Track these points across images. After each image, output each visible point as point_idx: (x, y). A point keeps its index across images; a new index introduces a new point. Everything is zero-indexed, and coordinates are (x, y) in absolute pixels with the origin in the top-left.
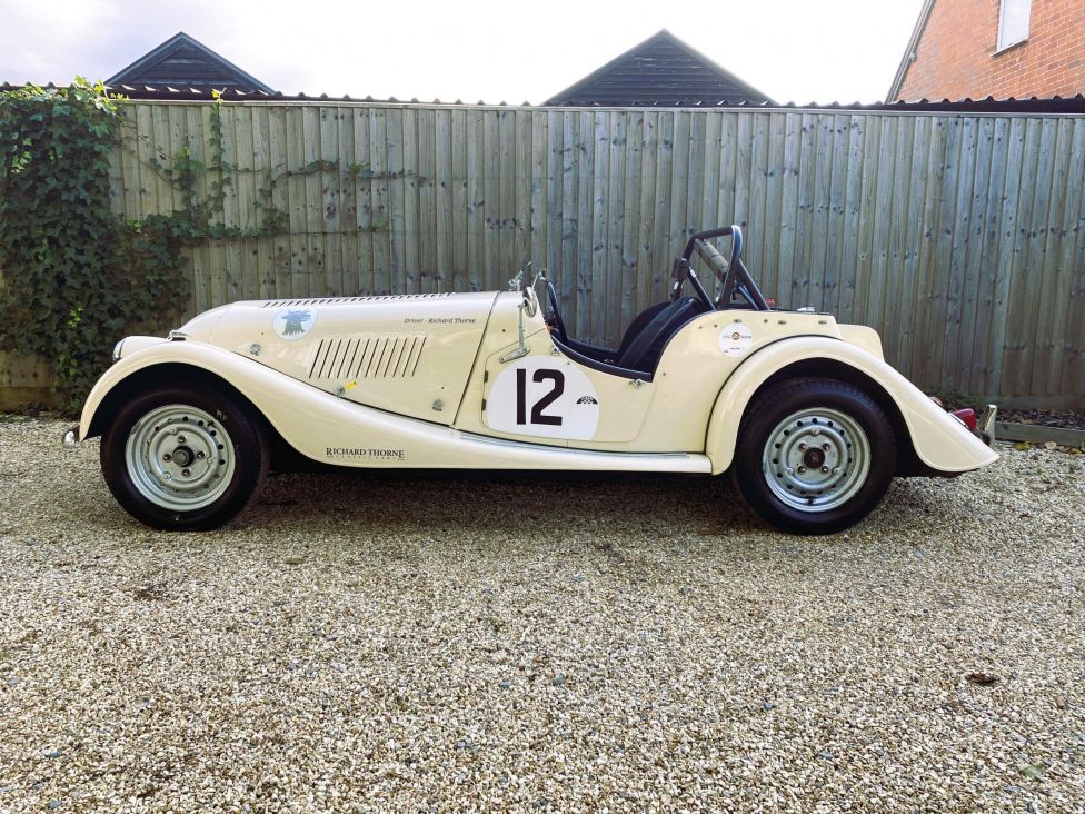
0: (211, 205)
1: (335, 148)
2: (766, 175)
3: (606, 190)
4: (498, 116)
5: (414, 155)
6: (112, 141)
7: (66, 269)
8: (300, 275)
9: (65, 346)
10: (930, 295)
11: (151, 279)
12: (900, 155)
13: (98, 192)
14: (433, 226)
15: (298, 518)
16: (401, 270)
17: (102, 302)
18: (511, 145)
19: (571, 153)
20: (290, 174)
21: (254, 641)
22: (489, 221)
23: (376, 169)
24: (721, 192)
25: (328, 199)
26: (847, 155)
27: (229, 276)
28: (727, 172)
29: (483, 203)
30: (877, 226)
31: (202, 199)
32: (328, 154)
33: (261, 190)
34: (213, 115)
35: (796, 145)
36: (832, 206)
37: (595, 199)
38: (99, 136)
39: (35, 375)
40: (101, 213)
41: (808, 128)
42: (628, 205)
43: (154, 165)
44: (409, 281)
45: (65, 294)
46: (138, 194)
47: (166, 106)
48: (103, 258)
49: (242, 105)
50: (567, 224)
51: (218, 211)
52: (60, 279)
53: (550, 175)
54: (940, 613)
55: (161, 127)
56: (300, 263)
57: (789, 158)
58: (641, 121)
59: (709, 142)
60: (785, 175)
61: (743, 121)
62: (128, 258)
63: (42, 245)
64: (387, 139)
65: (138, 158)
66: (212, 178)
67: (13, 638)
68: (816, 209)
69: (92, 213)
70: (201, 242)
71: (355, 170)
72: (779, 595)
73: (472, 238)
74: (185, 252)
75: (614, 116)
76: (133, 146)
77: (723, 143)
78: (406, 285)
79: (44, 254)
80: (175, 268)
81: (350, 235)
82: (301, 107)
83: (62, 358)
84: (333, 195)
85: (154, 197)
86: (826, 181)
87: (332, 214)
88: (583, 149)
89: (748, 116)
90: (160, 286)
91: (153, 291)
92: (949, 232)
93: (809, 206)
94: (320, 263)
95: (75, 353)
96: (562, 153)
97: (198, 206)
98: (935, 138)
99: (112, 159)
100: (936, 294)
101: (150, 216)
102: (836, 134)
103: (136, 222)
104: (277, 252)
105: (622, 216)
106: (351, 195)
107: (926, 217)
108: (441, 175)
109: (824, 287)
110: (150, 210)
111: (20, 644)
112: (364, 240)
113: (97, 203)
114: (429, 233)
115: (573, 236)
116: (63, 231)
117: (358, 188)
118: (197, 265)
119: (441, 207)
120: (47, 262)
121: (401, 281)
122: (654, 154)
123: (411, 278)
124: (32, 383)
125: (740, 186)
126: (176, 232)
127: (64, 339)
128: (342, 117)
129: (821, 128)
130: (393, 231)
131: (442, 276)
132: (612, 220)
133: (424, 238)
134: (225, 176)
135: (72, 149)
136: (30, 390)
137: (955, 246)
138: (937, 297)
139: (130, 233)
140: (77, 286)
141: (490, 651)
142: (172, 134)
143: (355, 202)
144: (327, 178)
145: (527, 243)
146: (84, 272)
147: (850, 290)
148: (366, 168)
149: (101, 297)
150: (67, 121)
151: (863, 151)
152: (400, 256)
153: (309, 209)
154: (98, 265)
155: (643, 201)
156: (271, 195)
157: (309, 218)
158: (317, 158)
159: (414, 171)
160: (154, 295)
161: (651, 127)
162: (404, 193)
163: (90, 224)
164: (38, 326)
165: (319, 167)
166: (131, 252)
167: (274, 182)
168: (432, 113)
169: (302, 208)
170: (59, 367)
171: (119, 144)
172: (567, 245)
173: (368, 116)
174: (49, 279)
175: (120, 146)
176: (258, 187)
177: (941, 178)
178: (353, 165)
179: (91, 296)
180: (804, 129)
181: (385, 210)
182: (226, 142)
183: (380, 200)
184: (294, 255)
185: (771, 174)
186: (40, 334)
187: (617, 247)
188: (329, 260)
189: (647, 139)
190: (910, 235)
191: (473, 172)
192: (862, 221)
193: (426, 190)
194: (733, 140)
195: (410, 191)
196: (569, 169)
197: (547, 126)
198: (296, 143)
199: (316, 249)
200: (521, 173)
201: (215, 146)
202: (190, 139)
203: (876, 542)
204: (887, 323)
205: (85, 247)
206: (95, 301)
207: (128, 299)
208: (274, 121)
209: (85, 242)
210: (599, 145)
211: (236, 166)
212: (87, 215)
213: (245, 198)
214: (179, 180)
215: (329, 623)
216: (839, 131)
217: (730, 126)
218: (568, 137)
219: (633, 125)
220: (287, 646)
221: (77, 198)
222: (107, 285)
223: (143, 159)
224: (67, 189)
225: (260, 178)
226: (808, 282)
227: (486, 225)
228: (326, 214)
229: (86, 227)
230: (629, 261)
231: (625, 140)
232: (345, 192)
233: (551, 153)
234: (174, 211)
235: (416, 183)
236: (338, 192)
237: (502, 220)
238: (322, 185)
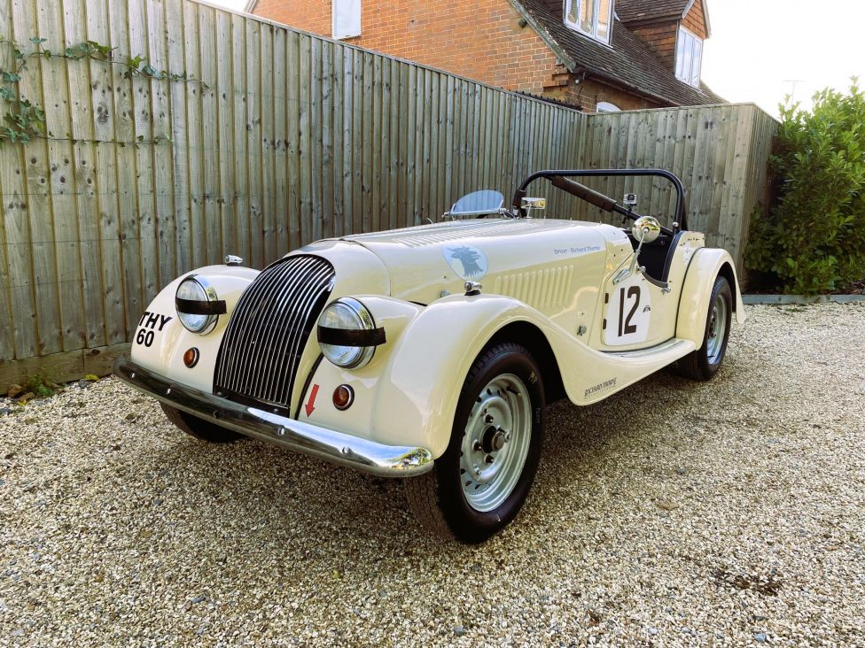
2: (438, 122)
3: (351, 121)
4: (272, 30)
8: (63, 197)
14: (215, 143)
16: (184, 191)
19: (328, 81)
20: (46, 54)
22: (265, 140)
23: (157, 66)
24: (417, 134)
25: (98, 97)
26: (474, 113)
28: (420, 116)
29: (260, 121)
32: (96, 36)
35: (452, 101)
36: (467, 151)
37: (345, 129)
42: (365, 137)
44: (193, 205)
50: (325, 149)
53: (313, 100)
56: (63, 180)
57: (449, 111)
58: (372, 62)
59: (411, 90)
60: (447, 124)
61: (427, 75)
64: (166, 32)
68: (461, 152)
71: (130, 63)
73: (251, 159)
75: (356, 54)
77: (417, 92)
78: (190, 209)
81: (126, 147)
84: (104, 92)
86: (465, 131)
87: (104, 118)
88: (336, 79)
89: (429, 72)
93: (458, 149)
94: (89, 181)
96: (321, 80)
104: (28, 163)
105: (362, 146)
106: (127, 95)
108: (223, 87)
112: (144, 154)
115: (330, 161)
117: (136, 89)
119: (223, 121)
121: (185, 205)
122: (380, 94)
123: (195, 201)
125: (426, 130)
129: (463, 90)
130: (176, 144)
131: (225, 198)
132: (355, 150)
133: (207, 156)
143: (133, 106)
144: (96, 69)
145: (297, 167)
148: (144, 64)
153: (74, 107)
155: (374, 134)
156: (15, 80)
157: (74, 118)
158: (81, 40)
159: (196, 77)
161: (378, 68)
162: (186, 100)
165: (87, 51)
168: (211, 12)
169: (62, 105)
172: (326, 170)
177: (508, 137)
178: (129, 58)
180: (456, 90)
181: (167, 119)
183: (160, 104)
184: (54, 169)
185: (441, 123)
187: (359, 174)
188: (102, 177)
189: (376, 79)
191: (252, 88)
193: (208, 100)
194: (423, 90)
195: (193, 100)
196: (326, 97)
197: (310, 51)
198: (51, 13)
199: (84, 163)
200: (291, 95)
210: (348, 79)
216: (470, 95)
217: (421, 79)
218: (326, 66)
219: (367, 64)
227: (263, 144)
228: (96, 116)
230: (367, 187)
231: (363, 77)
232: (119, 90)
233: (313, 78)
235: (198, 92)
236: (110, 89)
237: (277, 141)
238: (89, 77)
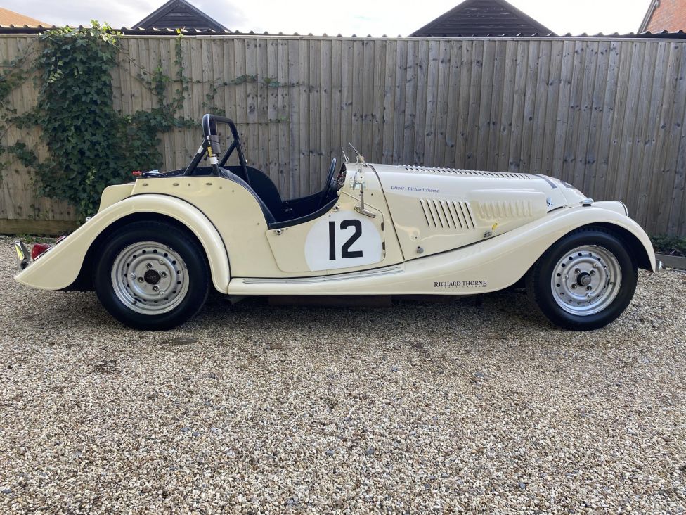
0: (175, 104)
1: (255, 67)
2: (547, 84)
3: (435, 93)
4: (363, 44)
5: (306, 71)
6: (113, 62)
7: (85, 147)
9: (85, 195)
10: (662, 169)
11: (137, 152)
12: (646, 70)
13: (105, 96)
14: (318, 119)
15: (215, 315)
16: (297, 149)
17: (108, 168)
18: (372, 64)
19: (412, 69)
20: (226, 84)
21: (164, 407)
22: (355, 115)
23: (281, 81)
24: (516, 96)
25: (250, 101)
26: (607, 70)
27: (186, 151)
28: (520, 82)
29: (351, 104)
30: (626, 120)
31: (170, 101)
32: (250, 72)
33: (207, 95)
34: (177, 45)
35: (570, 62)
36: (594, 106)
37: (428, 101)
38: (105, 60)
39: (69, 213)
40: (106, 110)
41: (579, 51)
42: (450, 105)
43: (140, 79)
44: (302, 156)
45: (84, 162)
46: (130, 97)
47: (147, 39)
48: (108, 139)
49: (195, 38)
50: (408, 117)
51: (179, 109)
52: (82, 152)
53: (397, 85)
54: (660, 410)
55: (144, 53)
57: (565, 73)
58: (461, 47)
59: (508, 62)
60: (561, 85)
61: (533, 46)
62: (124, 139)
63: (71, 130)
64: (288, 60)
65: (130, 74)
66: (176, 87)
67: (7, 397)
68: (583, 107)
69: (101, 110)
70: (169, 129)
71: (268, 81)
72: (539, 389)
73: (344, 128)
74: (159, 135)
75: (442, 43)
76: (127, 66)
77: (518, 62)
78: (299, 159)
79: (72, 136)
80: (153, 146)
81: (264, 125)
82: (233, 39)
83: (83, 203)
84: (253, 98)
85: (140, 99)
86: (591, 89)
87: (252, 111)
88: (420, 66)
89: (536, 42)
90: (144, 158)
91: (139, 160)
92: (678, 125)
93: (577, 106)
94: (244, 144)
95: (91, 200)
96: (406, 69)
97: (168, 105)
98: (672, 58)
99: (114, 74)
100: (666, 170)
101: (137, 111)
102: (600, 55)
103: (128, 116)
105: (446, 113)
106: (265, 98)
107: (662, 115)
108: (324, 85)
109: (586, 163)
110: (137, 108)
111: (10, 402)
112: (273, 128)
113: (104, 103)
114: (315, 123)
115: (412, 126)
116: (84, 121)
117: (270, 94)
118: (167, 144)
119: (324, 105)
120: (74, 141)
121: (297, 156)
122: (469, 70)
123: (303, 154)
124: (66, 218)
125: (528, 92)
126: (153, 122)
127: (84, 191)
128: (260, 46)
129: (589, 51)
130: (292, 122)
131: (323, 153)
132: (439, 116)
133: (312, 127)
134: (184, 86)
135: (88, 68)
136: (65, 222)
137: (683, 135)
138: (668, 171)
139: (125, 123)
140: (92, 156)
141: (324, 425)
142: (151, 58)
143: (268, 103)
144: (249, 87)
145: (380, 131)
146: (96, 148)
147: (604, 166)
148: (274, 80)
149: (107, 164)
150: (85, 49)
151: (619, 67)
152: (296, 139)
153: (238, 107)
154: (105, 144)
155: (461, 102)
156: (213, 98)
157: (238, 113)
158: (243, 74)
159: (306, 82)
160: (139, 163)
161: (468, 51)
162: (300, 96)
163: (100, 117)
164: (69, 182)
165: (245, 79)
166: (126, 135)
167: (215, 90)
168: (318, 43)
169: (233, 107)
170: (81, 209)
171: (118, 65)
172: (407, 132)
173: (276, 45)
174: (76, 153)
175: (118, 66)
176: (205, 93)
177: (675, 87)
178: (267, 78)
179: (101, 163)
180: (577, 52)
181: (287, 109)
182: (185, 64)
183: (284, 101)
184: (228, 138)
185: (551, 84)
186: (71, 187)
187: (442, 134)
188: (250, 142)
189: (465, 59)
190: (650, 127)
191: (345, 82)
192: (616, 117)
193: (314, 95)
194: (525, 60)
195: (304, 96)
196: (410, 80)
197: (396, 51)
198: (230, 64)
199: (242, 134)
200: (378, 83)
201: (178, 66)
202: (163, 62)
203: (614, 349)
204: (630, 189)
205: (97, 131)
206: (104, 167)
207: (124, 166)
208: (216, 49)
209: (97, 129)
210: (431, 63)
211: (191, 79)
212: (97, 111)
213: (197, 100)
214: (156, 88)
215: (217, 396)
216: (602, 53)
217: (523, 50)
218: (410, 59)
219: (456, 49)
220: (185, 413)
221: (92, 99)
222: (110, 156)
223: (133, 74)
224: (86, 94)
225: (207, 86)
226: (574, 159)
227: (353, 118)
228: (248, 111)
229: (97, 119)
230: (450, 143)
231: (449, 60)
232: (261, 96)
233: (398, 69)
234: (153, 109)
235: (307, 90)
236: (257, 96)
237: (364, 115)
238: (246, 92)
